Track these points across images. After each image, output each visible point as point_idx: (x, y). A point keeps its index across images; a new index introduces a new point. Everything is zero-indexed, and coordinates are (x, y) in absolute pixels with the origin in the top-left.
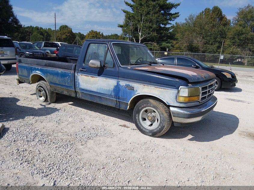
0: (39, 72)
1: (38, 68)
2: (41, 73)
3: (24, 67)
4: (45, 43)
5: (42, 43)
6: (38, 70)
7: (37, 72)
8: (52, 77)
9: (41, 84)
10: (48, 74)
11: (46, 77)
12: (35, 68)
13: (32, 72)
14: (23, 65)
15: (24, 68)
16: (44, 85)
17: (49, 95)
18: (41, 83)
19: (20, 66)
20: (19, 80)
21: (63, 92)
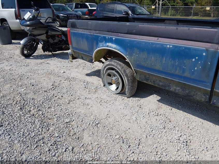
0: (114, 46)
1: (111, 39)
2: (118, 47)
3: (82, 36)
4: (76, 4)
5: (73, 4)
6: (111, 41)
7: (110, 44)
8: (144, 55)
9: (112, 65)
10: (136, 49)
11: (130, 55)
12: (105, 38)
13: (97, 44)
14: (81, 31)
15: (83, 38)
16: (119, 67)
17: (129, 85)
18: (113, 63)
19: (74, 33)
20: (72, 55)
21: (169, 86)
